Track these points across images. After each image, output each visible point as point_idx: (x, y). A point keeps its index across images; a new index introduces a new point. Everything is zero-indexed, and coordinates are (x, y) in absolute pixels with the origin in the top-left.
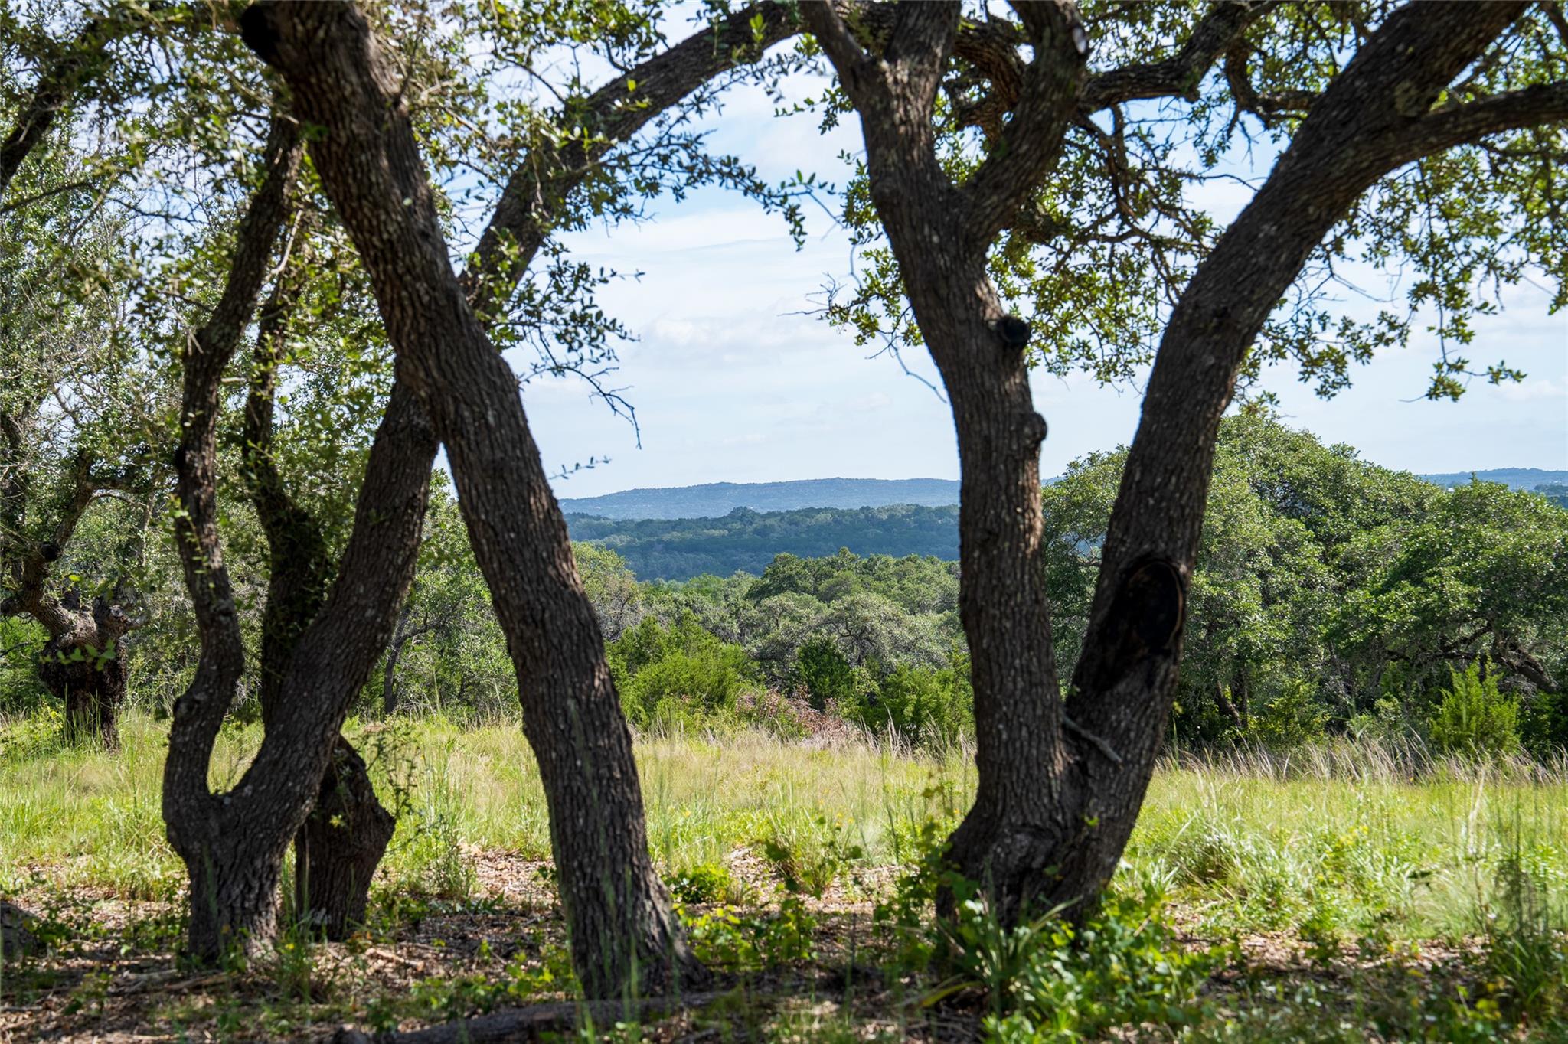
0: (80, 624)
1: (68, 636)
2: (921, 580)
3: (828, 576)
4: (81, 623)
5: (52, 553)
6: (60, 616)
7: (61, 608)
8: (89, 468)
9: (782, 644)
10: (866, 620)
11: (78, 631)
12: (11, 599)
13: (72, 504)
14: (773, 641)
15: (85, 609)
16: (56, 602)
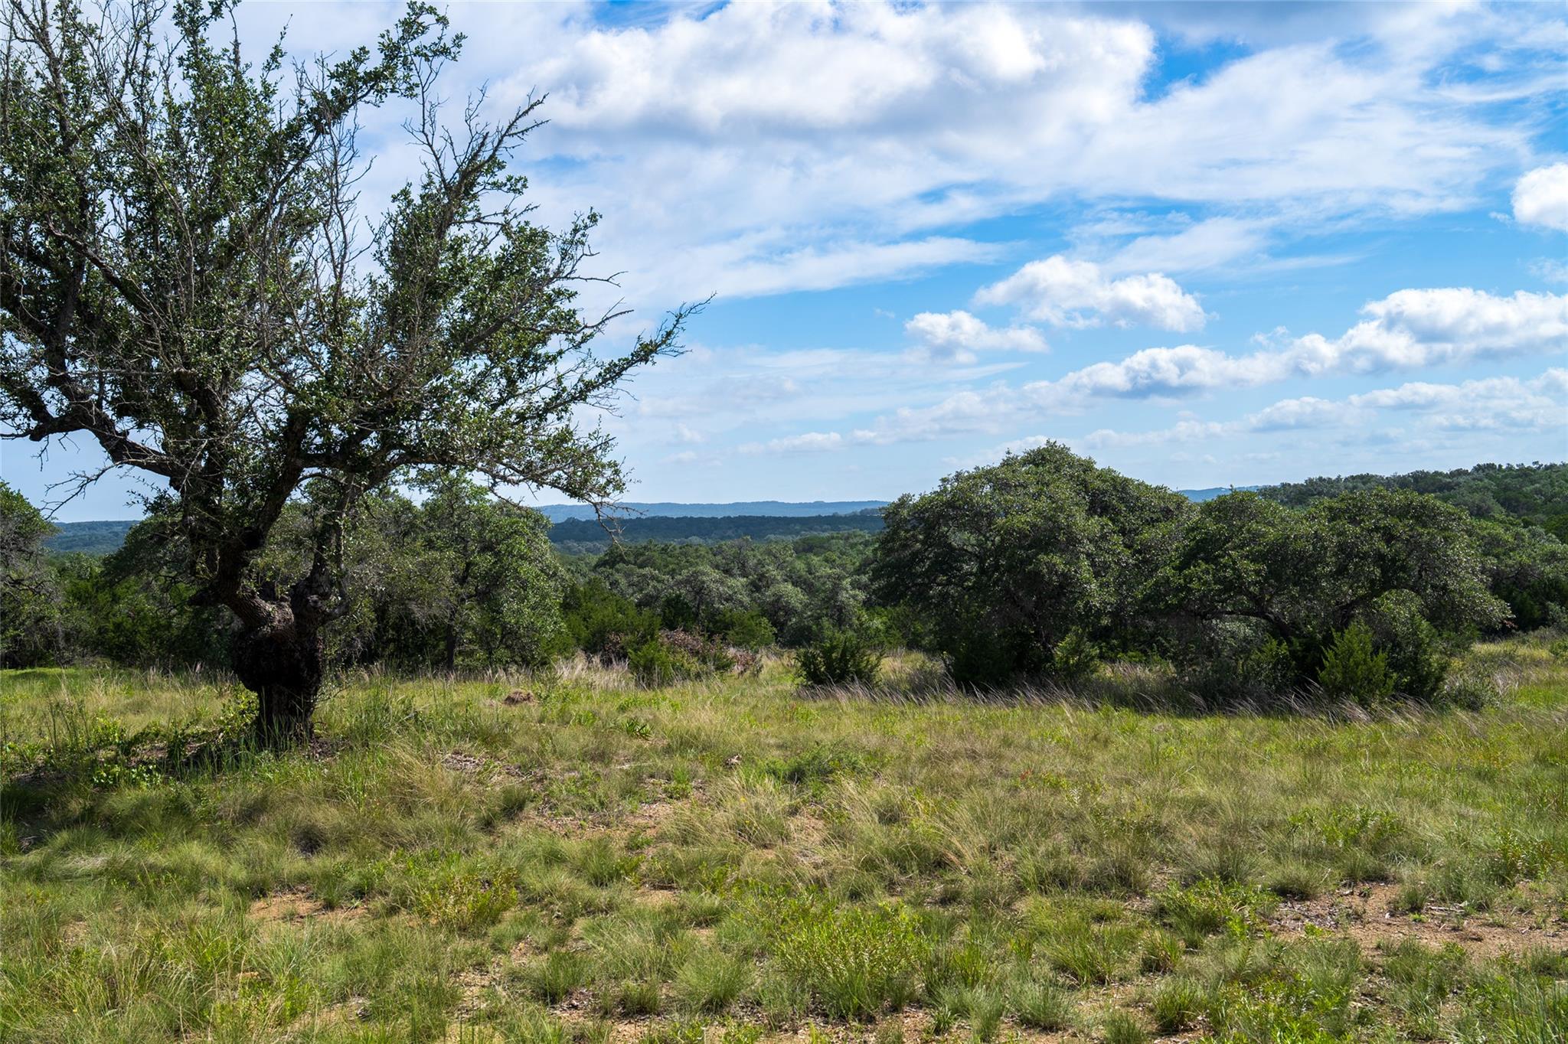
0: (278, 616)
1: (266, 629)
2: (698, 557)
3: (642, 554)
4: (279, 614)
5: (255, 540)
6: (257, 608)
7: (258, 600)
8: (299, 443)
9: (652, 597)
10: (703, 582)
11: (276, 623)
12: (205, 590)
13: (279, 483)
14: (646, 595)
15: (282, 599)
16: (253, 592)
